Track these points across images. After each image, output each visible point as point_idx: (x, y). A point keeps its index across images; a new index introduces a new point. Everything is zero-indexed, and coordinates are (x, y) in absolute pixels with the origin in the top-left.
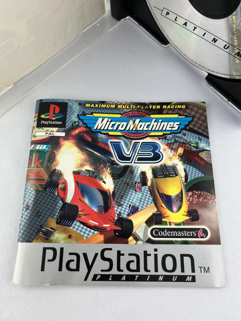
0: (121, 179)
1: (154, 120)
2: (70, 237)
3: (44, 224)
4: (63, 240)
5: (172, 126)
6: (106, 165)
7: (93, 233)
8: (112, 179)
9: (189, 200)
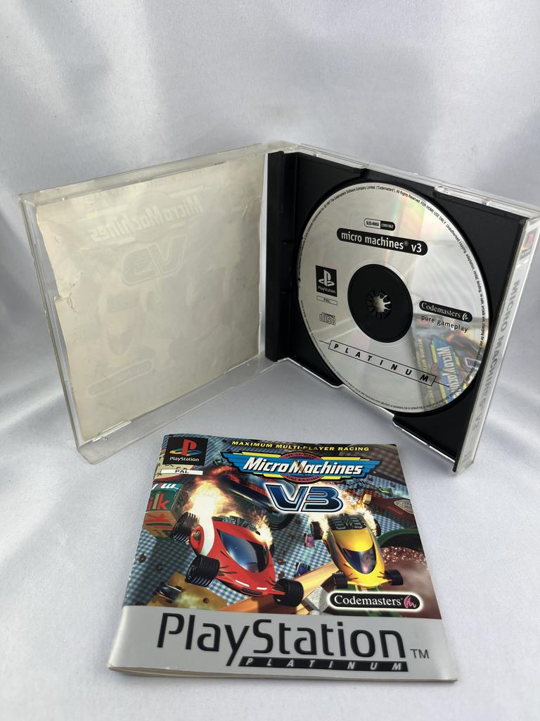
0: (283, 530)
1: (327, 463)
2: (205, 601)
3: (166, 581)
4: (194, 604)
5: (352, 470)
6: (260, 512)
7: (242, 598)
8: (269, 529)
9: (385, 558)
